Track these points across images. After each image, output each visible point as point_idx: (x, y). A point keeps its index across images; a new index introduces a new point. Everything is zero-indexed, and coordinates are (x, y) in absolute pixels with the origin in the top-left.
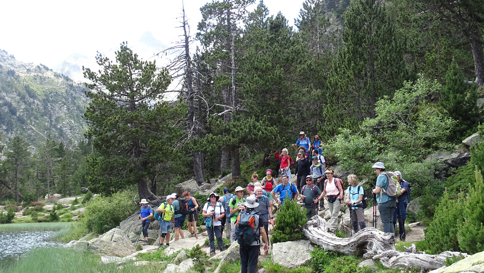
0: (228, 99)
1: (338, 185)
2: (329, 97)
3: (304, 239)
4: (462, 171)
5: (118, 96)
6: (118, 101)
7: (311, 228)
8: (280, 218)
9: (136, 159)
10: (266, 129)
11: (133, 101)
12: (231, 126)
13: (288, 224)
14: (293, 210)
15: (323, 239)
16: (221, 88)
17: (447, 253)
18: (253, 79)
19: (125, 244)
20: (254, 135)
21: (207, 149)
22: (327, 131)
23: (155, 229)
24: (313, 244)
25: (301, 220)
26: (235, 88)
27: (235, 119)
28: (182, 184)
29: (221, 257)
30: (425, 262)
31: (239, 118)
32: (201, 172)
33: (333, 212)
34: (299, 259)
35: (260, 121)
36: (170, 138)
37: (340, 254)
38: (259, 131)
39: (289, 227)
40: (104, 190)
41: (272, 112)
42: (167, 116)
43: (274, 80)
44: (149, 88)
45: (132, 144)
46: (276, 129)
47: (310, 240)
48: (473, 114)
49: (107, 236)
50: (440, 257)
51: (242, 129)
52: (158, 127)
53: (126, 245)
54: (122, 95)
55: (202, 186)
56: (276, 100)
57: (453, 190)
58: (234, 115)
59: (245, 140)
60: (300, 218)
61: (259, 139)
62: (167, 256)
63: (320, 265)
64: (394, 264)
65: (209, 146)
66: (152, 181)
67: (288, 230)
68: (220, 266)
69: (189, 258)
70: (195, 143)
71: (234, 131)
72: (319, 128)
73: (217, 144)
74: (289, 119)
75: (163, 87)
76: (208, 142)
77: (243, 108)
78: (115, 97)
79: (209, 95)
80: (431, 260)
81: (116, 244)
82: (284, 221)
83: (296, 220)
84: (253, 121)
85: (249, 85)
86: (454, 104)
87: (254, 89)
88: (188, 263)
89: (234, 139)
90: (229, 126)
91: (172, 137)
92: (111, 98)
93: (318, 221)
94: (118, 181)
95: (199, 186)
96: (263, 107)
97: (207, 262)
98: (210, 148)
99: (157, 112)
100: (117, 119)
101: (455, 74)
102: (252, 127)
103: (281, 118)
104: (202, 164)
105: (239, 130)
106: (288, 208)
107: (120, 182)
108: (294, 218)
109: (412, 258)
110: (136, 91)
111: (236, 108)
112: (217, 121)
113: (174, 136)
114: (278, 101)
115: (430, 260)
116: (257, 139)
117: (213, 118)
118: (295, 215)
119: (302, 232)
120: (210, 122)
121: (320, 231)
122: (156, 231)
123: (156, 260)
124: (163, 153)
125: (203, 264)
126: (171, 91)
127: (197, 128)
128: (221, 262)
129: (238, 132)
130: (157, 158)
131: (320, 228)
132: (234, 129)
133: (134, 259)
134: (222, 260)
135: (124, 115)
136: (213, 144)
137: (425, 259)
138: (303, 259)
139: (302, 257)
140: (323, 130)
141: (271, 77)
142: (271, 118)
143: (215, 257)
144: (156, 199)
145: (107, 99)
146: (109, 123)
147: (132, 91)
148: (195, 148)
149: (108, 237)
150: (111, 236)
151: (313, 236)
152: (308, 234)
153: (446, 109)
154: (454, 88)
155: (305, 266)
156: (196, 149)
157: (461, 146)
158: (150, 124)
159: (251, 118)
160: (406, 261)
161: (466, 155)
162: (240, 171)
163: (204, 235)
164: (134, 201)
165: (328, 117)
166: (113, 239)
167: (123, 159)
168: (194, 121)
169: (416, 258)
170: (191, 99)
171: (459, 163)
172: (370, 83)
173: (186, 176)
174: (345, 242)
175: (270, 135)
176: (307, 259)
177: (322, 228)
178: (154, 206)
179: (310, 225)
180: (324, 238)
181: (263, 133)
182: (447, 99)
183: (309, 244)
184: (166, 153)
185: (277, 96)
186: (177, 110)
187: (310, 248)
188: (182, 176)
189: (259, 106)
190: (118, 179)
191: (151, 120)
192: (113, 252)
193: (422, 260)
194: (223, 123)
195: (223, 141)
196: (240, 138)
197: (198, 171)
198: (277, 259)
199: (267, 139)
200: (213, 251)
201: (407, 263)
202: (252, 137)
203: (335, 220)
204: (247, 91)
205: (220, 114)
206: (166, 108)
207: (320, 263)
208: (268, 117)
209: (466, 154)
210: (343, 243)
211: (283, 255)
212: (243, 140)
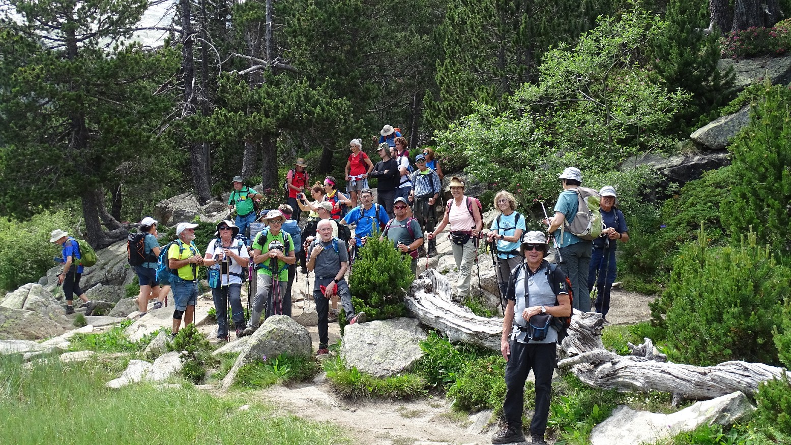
0: (257, 47)
1: (474, 209)
2: (448, 47)
3: (406, 317)
4: (694, 189)
5: (43, 29)
6: (43, 39)
7: (420, 294)
8: (361, 273)
9: (76, 151)
10: (328, 104)
11: (71, 41)
12: (262, 95)
13: (375, 287)
14: (386, 258)
15: (447, 319)
16: (244, 26)
17: (736, 365)
18: (304, 9)
19: (50, 314)
20: (307, 112)
21: (215, 136)
22: (442, 109)
23: (114, 284)
24: (425, 327)
25: (403, 279)
26: (272, 25)
27: (270, 82)
28: (168, 201)
29: (239, 349)
30: (684, 383)
31: (278, 81)
32: (205, 179)
33: (463, 262)
34: (398, 358)
35: (318, 88)
36: (145, 113)
37: (482, 351)
38: (315, 106)
39: (378, 293)
40: (14, 209)
41: (340, 73)
42: (139, 70)
43: (345, 13)
44: (105, 16)
45: (70, 123)
46: (348, 103)
47: (418, 319)
48: (710, 86)
49: (15, 298)
50: (719, 373)
51: (283, 102)
52: (124, 92)
53: (52, 317)
54: (51, 27)
55: (207, 206)
56: (348, 52)
57: (680, 224)
58: (270, 75)
59: (290, 123)
60: (399, 275)
61: (316, 122)
62: (130, 343)
63: (440, 371)
64: (608, 380)
65: (220, 131)
66: (114, 194)
67: (375, 298)
68: (235, 369)
69: (172, 351)
70: (193, 124)
71: (268, 104)
72: (427, 104)
73: (235, 129)
74: (371, 87)
75: (131, 15)
76: (219, 123)
77: (286, 63)
78: (37, 32)
79: (223, 40)
80: (699, 378)
81: (32, 314)
82: (368, 280)
83: (392, 280)
84: (306, 87)
85: (299, 20)
86: (679, 65)
87: (307, 28)
88: (172, 358)
89: (268, 120)
90: (259, 95)
91: (148, 112)
92: (28, 30)
93: (434, 280)
94: (42, 192)
95: (201, 205)
96: (323, 63)
97: (210, 358)
98: (222, 134)
99: (118, 61)
100: (37, 71)
101: (682, 12)
102: (303, 99)
103: (356, 85)
104: (207, 166)
105: (277, 102)
106: (376, 254)
107: (45, 195)
108: (389, 274)
109: (652, 372)
110: (78, 21)
111: (273, 63)
112: (235, 85)
113: (152, 110)
114: (351, 53)
115: (697, 380)
116: (311, 121)
117: (228, 78)
118: (390, 269)
119: (403, 301)
120: (223, 86)
121: (438, 301)
122: (117, 288)
123: (109, 349)
124: (130, 142)
125: (201, 364)
126: (149, 29)
127: (200, 98)
128: (237, 362)
129: (277, 107)
130: (120, 150)
131: (438, 294)
132: (268, 101)
133: (65, 345)
134: (241, 357)
135: (51, 64)
136: (229, 127)
137: (684, 377)
138: (405, 359)
139: (403, 354)
140: (435, 108)
141: (339, 7)
142: (338, 84)
143: (226, 348)
144: (118, 227)
145: (21, 33)
146: (20, 78)
147: (70, 19)
148: (193, 134)
149: (16, 300)
150: (22, 298)
151: (427, 312)
152: (417, 308)
153: (663, 76)
154: (679, 37)
155: (411, 372)
156: (196, 135)
157: (687, 144)
158: (106, 85)
159: (301, 82)
160: (637, 377)
161: (698, 160)
162: (278, 180)
163: (207, 299)
164: (77, 231)
165: (447, 84)
166: (27, 305)
167: (51, 151)
168: (193, 85)
169: (662, 371)
170: (189, 43)
171: (683, 175)
172: (525, 22)
173: (178, 188)
174: (495, 328)
175: (336, 115)
176: (413, 359)
177: (442, 294)
178: (115, 240)
179: (419, 288)
180: (449, 317)
181: (323, 109)
182: (665, 58)
183: (417, 326)
184: (137, 141)
185: (350, 44)
186: (158, 61)
187: (420, 337)
188: (170, 186)
189: (316, 60)
190: (41, 189)
191: (108, 76)
192: (25, 330)
193: (676, 377)
194: (247, 90)
195: (248, 123)
196: (279, 119)
197: (199, 179)
198: (353, 357)
199: (331, 120)
200: (223, 336)
201: (642, 381)
202: (302, 117)
203: (465, 277)
204: (295, 31)
205: (241, 73)
206: (137, 56)
207: (441, 368)
208: (333, 82)
209: (697, 158)
210: (492, 329)
211: (366, 350)
212: (286, 123)
